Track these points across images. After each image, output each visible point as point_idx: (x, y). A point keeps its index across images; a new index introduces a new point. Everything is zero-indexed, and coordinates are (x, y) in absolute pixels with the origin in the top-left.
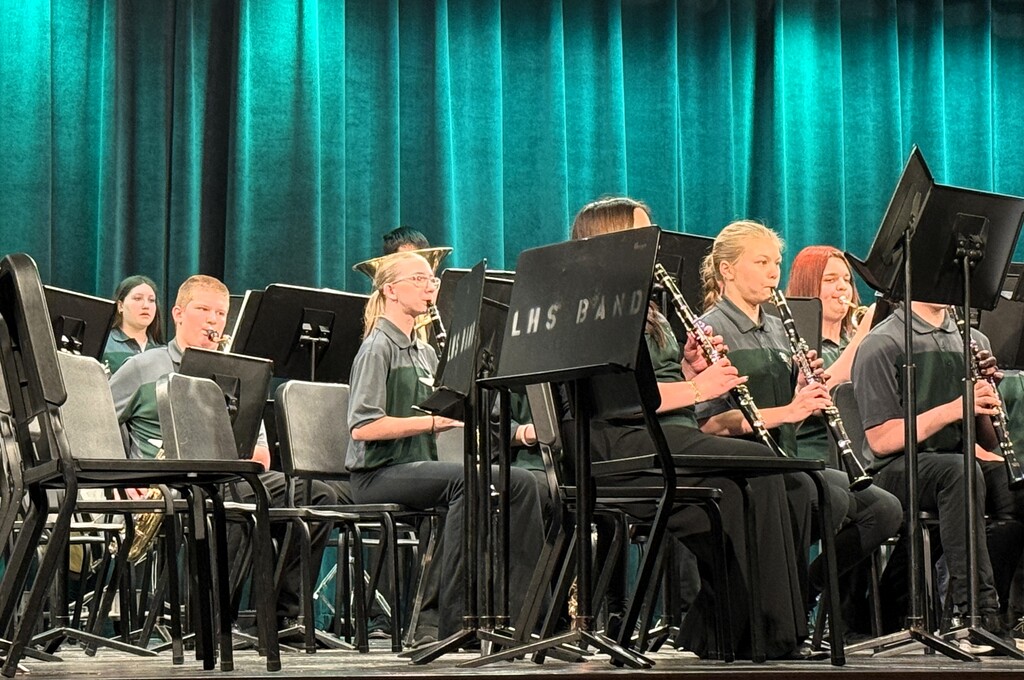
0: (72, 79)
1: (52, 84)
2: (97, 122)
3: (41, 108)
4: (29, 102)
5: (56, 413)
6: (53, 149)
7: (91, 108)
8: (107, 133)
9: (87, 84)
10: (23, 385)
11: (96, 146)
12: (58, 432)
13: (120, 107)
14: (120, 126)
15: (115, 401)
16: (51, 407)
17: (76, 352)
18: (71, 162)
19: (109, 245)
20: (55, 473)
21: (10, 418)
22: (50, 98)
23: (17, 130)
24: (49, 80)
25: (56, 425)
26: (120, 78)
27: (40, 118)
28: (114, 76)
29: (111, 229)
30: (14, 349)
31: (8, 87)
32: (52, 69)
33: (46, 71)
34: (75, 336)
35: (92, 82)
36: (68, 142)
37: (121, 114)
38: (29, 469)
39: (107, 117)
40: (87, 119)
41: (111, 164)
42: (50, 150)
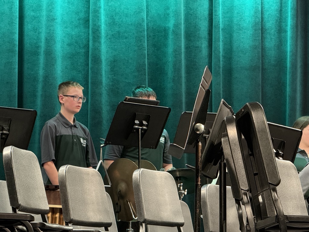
0: (273, 8)
1: (262, 11)
2: (286, 32)
3: (256, 24)
4: (249, 21)
5: (275, 190)
6: (262, 47)
7: (283, 24)
8: (292, 38)
9: (281, 10)
10: (255, 174)
11: (286, 45)
12: (276, 200)
13: (299, 22)
14: (299, 33)
15: (302, 187)
16: (272, 186)
17: (280, 158)
18: (272, 53)
19: (293, 99)
20: (274, 223)
21: (247, 193)
22: (260, 19)
23: (242, 37)
24: (260, 9)
25: (275, 197)
26: (299, 7)
27: (255, 30)
28: (296, 6)
29: (294, 91)
30: (250, 155)
31: (238, 13)
32: (262, 3)
33: (258, 4)
34: (280, 149)
35: (283, 10)
36: (271, 43)
37: (299, 27)
38: (259, 221)
39: (292, 28)
40: (281, 30)
41: (294, 54)
42: (261, 47)
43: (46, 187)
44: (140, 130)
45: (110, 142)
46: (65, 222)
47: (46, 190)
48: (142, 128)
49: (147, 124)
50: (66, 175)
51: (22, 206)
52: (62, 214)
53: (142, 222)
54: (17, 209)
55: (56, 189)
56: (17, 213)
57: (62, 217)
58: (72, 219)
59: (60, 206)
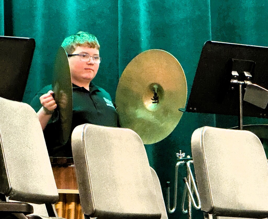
43: (52, 162)
44: (241, 86)
45: (195, 109)
46: (85, 215)
47: (53, 166)
48: (243, 83)
49: (251, 76)
50: (83, 141)
51: (15, 191)
52: (80, 202)
53: (208, 213)
54: (7, 196)
55: (69, 164)
56: (7, 201)
57: (80, 208)
58: (96, 210)
59: (76, 192)
